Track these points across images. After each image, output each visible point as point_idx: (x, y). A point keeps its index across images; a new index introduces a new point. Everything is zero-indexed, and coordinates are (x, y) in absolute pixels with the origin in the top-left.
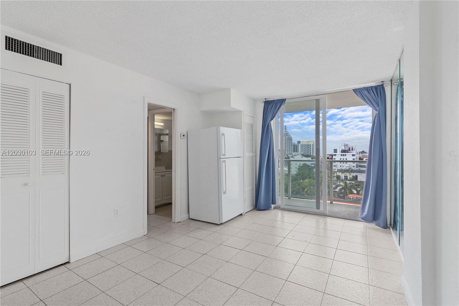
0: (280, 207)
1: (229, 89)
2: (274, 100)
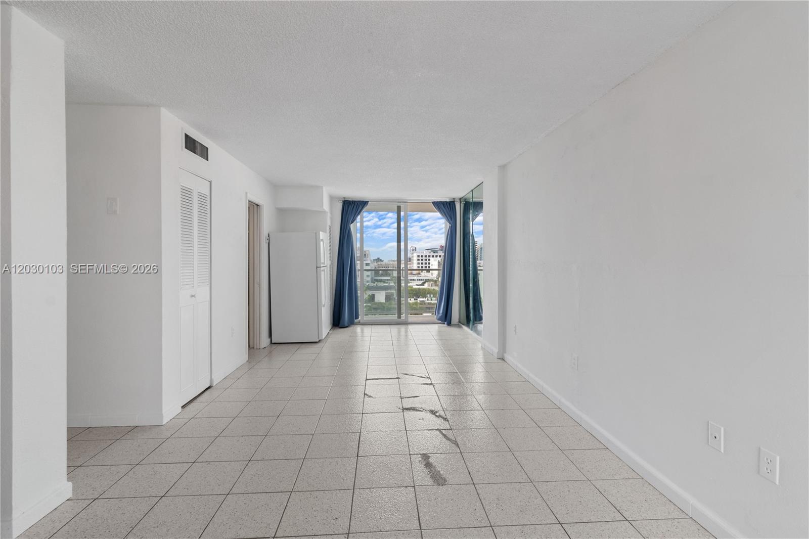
1: (322, 187)
2: (355, 201)
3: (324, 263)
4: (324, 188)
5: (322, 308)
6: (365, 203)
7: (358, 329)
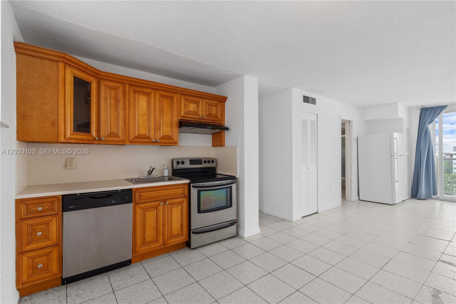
0: (439, 198)
1: (397, 103)
2: (433, 107)
3: (397, 153)
4: (399, 104)
5: (396, 183)
6: (443, 108)
7: (438, 203)
